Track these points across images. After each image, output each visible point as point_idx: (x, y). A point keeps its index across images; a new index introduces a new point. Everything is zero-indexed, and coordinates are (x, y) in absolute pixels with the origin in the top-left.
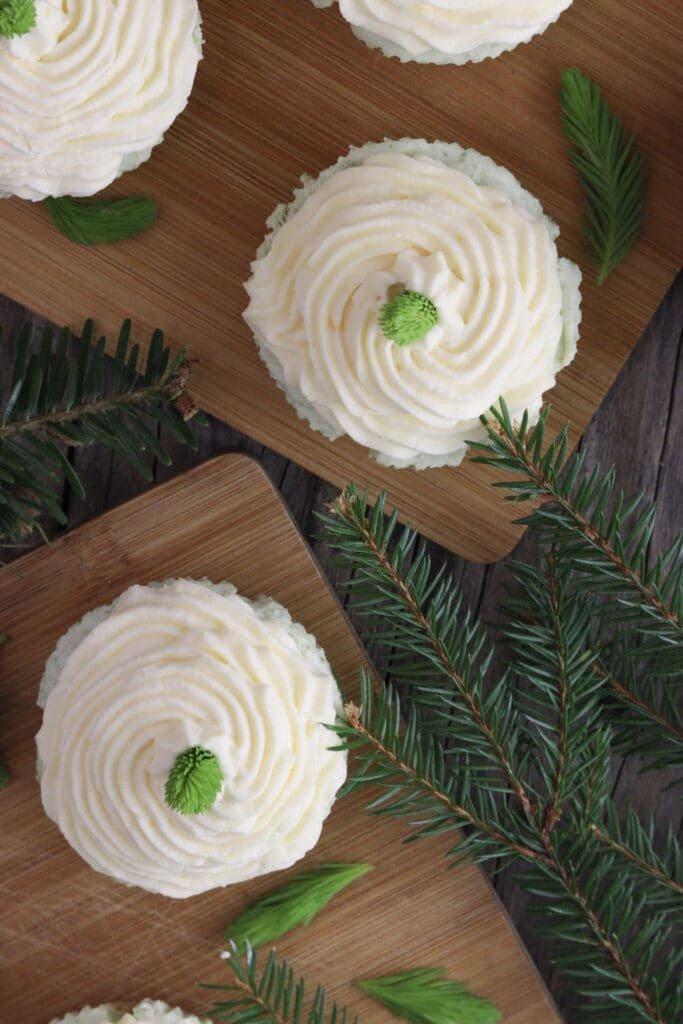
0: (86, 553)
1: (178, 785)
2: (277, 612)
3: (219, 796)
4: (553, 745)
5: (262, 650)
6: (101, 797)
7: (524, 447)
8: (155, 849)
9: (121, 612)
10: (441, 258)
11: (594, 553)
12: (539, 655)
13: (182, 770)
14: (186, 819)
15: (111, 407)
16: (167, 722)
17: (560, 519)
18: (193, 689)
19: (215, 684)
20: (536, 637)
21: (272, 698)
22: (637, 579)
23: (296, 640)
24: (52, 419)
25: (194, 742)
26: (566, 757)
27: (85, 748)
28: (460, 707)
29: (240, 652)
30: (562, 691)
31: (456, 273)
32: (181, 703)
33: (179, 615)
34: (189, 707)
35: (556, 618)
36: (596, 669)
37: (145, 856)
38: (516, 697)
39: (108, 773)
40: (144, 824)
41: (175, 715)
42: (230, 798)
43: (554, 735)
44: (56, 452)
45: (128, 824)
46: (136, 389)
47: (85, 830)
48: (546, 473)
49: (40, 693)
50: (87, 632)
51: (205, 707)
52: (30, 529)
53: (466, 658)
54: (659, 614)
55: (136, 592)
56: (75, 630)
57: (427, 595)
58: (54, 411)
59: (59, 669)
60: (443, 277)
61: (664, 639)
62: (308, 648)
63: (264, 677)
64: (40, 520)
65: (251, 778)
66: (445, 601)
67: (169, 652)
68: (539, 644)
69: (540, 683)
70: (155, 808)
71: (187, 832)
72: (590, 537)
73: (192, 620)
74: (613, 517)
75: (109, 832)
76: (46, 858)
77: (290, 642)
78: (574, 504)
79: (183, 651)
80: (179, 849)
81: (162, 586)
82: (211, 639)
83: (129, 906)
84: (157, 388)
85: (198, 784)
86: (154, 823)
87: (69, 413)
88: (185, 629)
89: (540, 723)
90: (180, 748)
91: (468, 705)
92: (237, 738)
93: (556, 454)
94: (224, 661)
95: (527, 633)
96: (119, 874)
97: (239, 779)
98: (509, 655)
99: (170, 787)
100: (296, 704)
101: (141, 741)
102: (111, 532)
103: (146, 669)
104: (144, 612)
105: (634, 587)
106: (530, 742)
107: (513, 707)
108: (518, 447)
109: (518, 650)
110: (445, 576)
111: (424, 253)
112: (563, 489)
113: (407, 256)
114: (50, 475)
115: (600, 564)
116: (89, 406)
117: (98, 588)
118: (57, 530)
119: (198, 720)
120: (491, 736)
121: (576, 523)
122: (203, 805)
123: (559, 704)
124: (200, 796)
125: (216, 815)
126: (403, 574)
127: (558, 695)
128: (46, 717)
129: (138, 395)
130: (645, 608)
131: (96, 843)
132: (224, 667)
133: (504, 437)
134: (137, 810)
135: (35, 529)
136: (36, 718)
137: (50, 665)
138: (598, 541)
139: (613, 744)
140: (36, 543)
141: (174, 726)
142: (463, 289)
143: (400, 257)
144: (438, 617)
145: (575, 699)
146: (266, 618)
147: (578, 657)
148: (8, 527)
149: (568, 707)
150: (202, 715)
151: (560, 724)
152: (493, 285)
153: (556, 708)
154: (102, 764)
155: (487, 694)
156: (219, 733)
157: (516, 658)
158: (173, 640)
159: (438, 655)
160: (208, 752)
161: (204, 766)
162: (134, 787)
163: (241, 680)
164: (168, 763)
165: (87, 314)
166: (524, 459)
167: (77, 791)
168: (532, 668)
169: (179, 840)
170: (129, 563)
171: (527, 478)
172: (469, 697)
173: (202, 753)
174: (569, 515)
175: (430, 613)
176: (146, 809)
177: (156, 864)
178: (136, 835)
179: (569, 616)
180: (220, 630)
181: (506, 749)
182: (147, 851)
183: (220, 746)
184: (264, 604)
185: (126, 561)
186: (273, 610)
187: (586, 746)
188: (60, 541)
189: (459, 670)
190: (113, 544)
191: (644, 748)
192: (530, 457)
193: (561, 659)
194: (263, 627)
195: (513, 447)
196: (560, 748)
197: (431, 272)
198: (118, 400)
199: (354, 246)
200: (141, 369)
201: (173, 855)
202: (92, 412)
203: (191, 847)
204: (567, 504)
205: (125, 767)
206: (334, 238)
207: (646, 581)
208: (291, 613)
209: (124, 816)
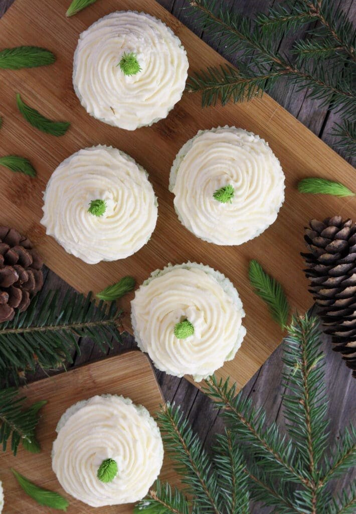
0: (80, 377)
1: (102, 472)
2: (145, 413)
3: (115, 477)
4: (230, 499)
5: (138, 427)
6: (74, 468)
7: (221, 390)
8: (90, 490)
9: (92, 405)
10: (202, 314)
11: (244, 427)
12: (225, 466)
13: (104, 467)
14: (104, 484)
15: (94, 325)
16: (102, 448)
17: (233, 415)
18: (112, 438)
19: (120, 437)
20: (225, 460)
21: (139, 444)
22: (259, 437)
23: (150, 424)
24: (73, 326)
25: (109, 457)
26: (235, 503)
27: (71, 451)
28: (199, 484)
29: (130, 427)
30: (233, 479)
31: (205, 319)
32: (107, 442)
33: (111, 409)
34: (110, 444)
35: (231, 454)
36: (245, 471)
37: (86, 492)
38: (217, 481)
39: (78, 462)
40: (87, 481)
41: (104, 445)
42: (119, 478)
43: (231, 495)
44: (73, 338)
45: (82, 480)
46: (104, 320)
47: (66, 478)
48: (228, 399)
49: (57, 427)
50: (78, 409)
51: (115, 445)
52: (61, 365)
53: (202, 467)
54: (266, 449)
55: (97, 398)
56: (73, 408)
57: (190, 443)
58: (74, 323)
59: (66, 421)
60: (201, 320)
61: (269, 458)
62: (154, 427)
63: (137, 437)
64: (65, 362)
65: (128, 472)
66: (196, 446)
67: (106, 423)
68: (226, 463)
69: (226, 477)
70: (92, 477)
71: (102, 487)
72: (243, 421)
73: (115, 412)
74: (251, 416)
75: (74, 481)
76: (48, 482)
77: (148, 425)
78: (237, 409)
79: (110, 423)
80: (98, 492)
81: (106, 397)
82: (122, 421)
83: (74, 504)
84: (112, 321)
85: (109, 473)
86: (91, 481)
87: (79, 326)
88: (112, 415)
89: (226, 491)
90: (104, 458)
91: (201, 483)
92: (125, 457)
93: (232, 392)
94: (124, 429)
95: (222, 459)
96: (75, 495)
97: (123, 471)
98: (215, 467)
99: (99, 471)
100: (147, 447)
101: (91, 452)
102: (90, 371)
103: (96, 428)
104: (99, 407)
105: (258, 439)
106: (222, 498)
107: (217, 485)
108: (219, 390)
109: (218, 465)
110: (197, 437)
111: (198, 309)
112: (234, 404)
113: (192, 309)
114: (71, 346)
115: (246, 431)
116: (86, 324)
117: (83, 390)
118: (71, 367)
119: (112, 449)
120: (209, 495)
121: (238, 417)
122: (110, 479)
123: (233, 484)
124: (109, 477)
125: (114, 483)
126: (183, 435)
127: (232, 481)
128: (59, 436)
129: (105, 323)
130: (262, 447)
131: (69, 484)
132: (124, 432)
133: (214, 387)
134: (86, 476)
135: (63, 366)
136: (55, 435)
137: (62, 418)
138: (246, 423)
139: (250, 498)
140: (62, 371)
141: (103, 450)
142: (205, 326)
143: (190, 308)
144: (193, 451)
145: (238, 482)
146: (141, 415)
147: (239, 467)
148: (53, 363)
149: (236, 485)
150: (114, 447)
151: (233, 491)
152: (216, 329)
153: (232, 485)
154: (76, 458)
155: (208, 480)
156: (119, 455)
157: (218, 468)
158: (107, 418)
159: (192, 465)
160: (114, 461)
161: (112, 466)
162: (86, 468)
163: (129, 437)
164: (100, 462)
165: (90, 290)
166: (221, 394)
167: (65, 466)
168: (223, 472)
169: (98, 488)
170: (95, 383)
171: (222, 401)
172: (202, 481)
173: (112, 461)
174: (236, 414)
175: (191, 449)
176: (89, 476)
177: (89, 495)
178: (84, 484)
179: (236, 452)
180: (124, 417)
181: (214, 499)
182: (86, 490)
183: (118, 459)
184: (141, 409)
185: (94, 382)
186: (144, 412)
187: (241, 500)
188: (72, 371)
189: (199, 470)
190: (90, 376)
191: (262, 499)
192: (223, 394)
193: (233, 468)
194: (140, 418)
195: (217, 390)
196: (233, 499)
197: (198, 317)
198: (97, 323)
199: (176, 298)
200: (107, 312)
201: (95, 493)
202: (87, 326)
203: (102, 491)
204: (235, 410)
205: (84, 461)
206: (171, 292)
207: (262, 437)
208: (150, 413)
209: (81, 477)
